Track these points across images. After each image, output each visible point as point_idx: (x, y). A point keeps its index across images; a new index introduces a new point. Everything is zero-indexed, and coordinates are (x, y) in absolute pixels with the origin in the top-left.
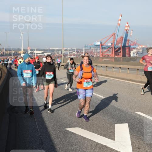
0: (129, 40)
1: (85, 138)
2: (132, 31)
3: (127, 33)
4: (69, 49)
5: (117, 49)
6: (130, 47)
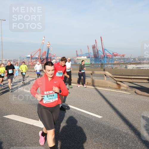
0: (50, 54)
1: (18, 121)
2: (52, 47)
3: (49, 49)
5: (43, 60)
6: (51, 58)
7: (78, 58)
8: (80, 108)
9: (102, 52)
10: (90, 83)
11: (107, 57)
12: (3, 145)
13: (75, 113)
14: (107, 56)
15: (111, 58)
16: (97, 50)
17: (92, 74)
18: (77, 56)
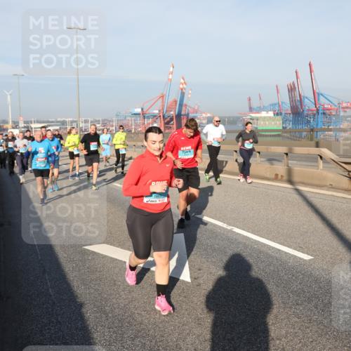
0: (186, 105)
1: (116, 259)
2: (191, 90)
3: (183, 94)
4: (90, 120)
5: (168, 119)
7: (253, 115)
8: (258, 235)
9: (313, 101)
10: (282, 176)
11: (324, 113)
12: (84, 310)
13: (246, 246)
14: (324, 109)
15: (334, 115)
16: (300, 95)
17: (287, 154)
18: (251, 109)
